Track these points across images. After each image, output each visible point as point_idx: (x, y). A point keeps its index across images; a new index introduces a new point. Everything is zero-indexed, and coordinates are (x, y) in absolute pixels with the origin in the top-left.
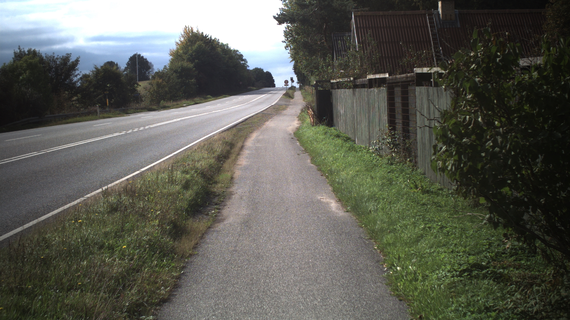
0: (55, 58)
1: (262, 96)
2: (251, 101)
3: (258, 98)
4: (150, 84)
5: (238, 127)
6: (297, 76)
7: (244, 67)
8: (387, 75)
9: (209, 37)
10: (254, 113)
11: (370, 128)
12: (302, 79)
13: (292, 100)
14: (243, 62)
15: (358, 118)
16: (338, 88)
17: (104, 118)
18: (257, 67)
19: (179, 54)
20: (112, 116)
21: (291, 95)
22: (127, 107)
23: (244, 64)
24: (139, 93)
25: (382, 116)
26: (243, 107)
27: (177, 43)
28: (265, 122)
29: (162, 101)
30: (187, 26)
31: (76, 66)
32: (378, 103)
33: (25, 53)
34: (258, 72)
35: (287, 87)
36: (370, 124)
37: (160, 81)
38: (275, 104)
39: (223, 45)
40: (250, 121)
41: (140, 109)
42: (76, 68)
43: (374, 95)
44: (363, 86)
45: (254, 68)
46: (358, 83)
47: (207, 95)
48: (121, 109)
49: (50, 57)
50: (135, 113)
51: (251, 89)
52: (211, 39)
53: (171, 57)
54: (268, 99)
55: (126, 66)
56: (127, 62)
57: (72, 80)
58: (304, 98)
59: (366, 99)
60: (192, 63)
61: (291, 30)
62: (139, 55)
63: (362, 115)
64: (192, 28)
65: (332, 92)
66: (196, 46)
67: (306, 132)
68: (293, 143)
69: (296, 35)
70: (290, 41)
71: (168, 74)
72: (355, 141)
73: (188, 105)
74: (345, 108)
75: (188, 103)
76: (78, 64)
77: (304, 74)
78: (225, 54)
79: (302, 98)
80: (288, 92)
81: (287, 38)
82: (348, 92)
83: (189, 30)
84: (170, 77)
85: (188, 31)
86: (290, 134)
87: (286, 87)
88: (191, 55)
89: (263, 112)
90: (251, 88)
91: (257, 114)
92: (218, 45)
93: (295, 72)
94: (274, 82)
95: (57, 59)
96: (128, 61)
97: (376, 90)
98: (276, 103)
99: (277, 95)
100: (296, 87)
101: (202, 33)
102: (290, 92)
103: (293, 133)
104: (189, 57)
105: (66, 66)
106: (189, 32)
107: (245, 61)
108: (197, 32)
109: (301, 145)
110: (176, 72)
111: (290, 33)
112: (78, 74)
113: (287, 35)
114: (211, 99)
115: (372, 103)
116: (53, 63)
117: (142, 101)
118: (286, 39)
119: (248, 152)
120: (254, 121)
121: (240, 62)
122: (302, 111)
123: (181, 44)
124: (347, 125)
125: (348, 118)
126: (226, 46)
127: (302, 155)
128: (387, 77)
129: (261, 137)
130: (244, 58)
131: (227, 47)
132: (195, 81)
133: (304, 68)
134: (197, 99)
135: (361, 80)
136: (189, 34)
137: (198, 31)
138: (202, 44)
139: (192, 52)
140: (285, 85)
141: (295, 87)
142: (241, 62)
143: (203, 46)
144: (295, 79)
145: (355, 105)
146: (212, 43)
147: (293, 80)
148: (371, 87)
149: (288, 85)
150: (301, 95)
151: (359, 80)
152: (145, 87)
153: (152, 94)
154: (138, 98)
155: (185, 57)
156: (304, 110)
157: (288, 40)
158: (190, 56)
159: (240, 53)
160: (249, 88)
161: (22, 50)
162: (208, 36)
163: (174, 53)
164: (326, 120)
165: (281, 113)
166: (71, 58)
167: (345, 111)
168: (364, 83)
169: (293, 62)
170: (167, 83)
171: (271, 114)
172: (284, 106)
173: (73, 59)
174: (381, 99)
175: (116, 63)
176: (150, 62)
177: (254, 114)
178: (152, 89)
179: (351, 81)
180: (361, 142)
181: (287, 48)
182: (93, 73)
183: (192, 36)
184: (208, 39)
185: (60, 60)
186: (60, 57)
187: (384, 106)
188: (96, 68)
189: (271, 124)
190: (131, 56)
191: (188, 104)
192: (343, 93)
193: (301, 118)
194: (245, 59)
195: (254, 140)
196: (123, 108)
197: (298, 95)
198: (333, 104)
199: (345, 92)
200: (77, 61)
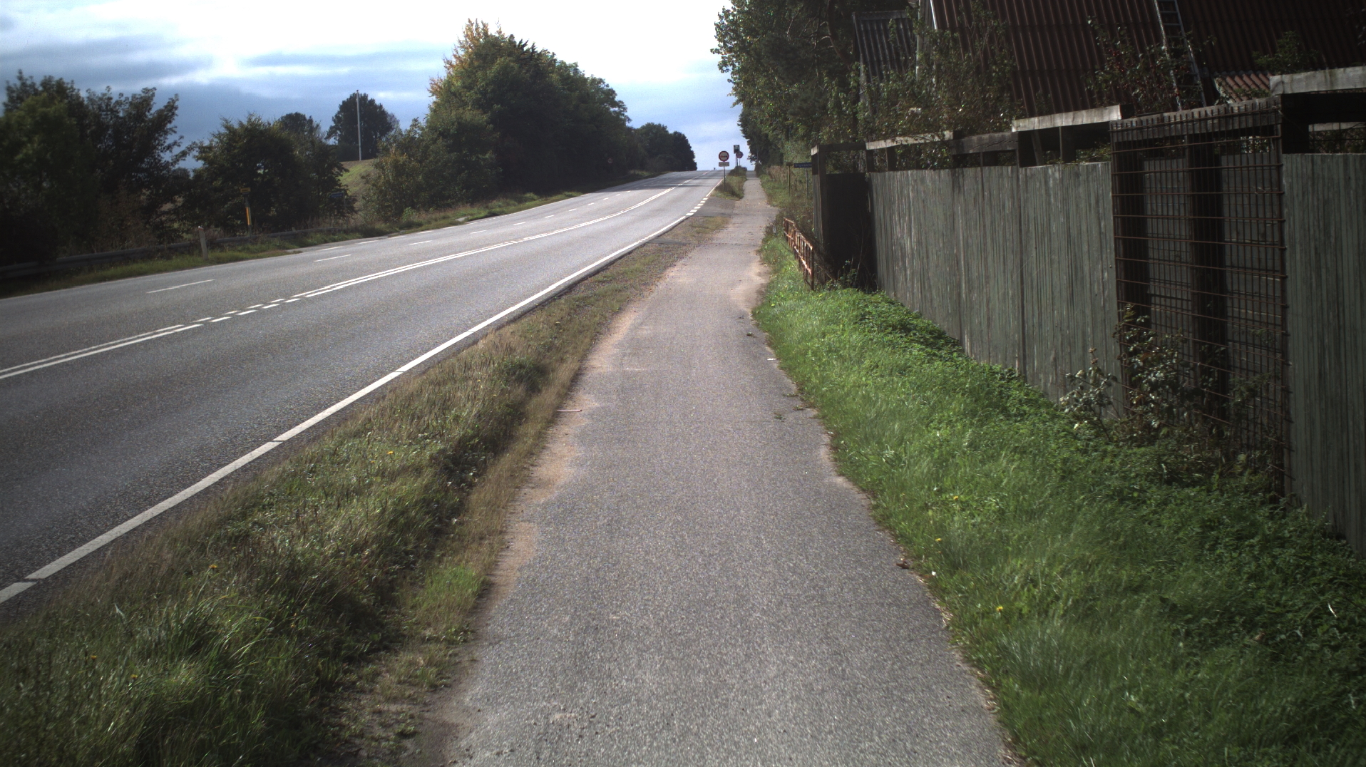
0: (113, 101)
1: (661, 194)
2: (633, 208)
3: (653, 198)
4: (377, 166)
5: (580, 293)
6: (749, 143)
7: (618, 121)
8: (1115, 114)
9: (529, 46)
10: (637, 240)
11: (1028, 308)
12: (763, 149)
13: (738, 203)
14: (616, 109)
15: (974, 268)
16: (893, 168)
17: (219, 261)
18: (650, 122)
19: (453, 89)
20: (247, 255)
21: (736, 189)
22: (306, 227)
23: (619, 113)
24: (345, 191)
25: (1086, 269)
26: (612, 224)
27: (449, 62)
28: (666, 268)
29: (408, 210)
30: (473, 21)
31: (170, 122)
32: (1068, 218)
33: (36, 90)
34: (654, 133)
35: (727, 168)
36: (1027, 292)
37: (403, 158)
38: (695, 215)
39: (564, 67)
40: (622, 269)
41: (339, 231)
42: (169, 126)
43: (1047, 190)
44: (993, 158)
45: (644, 123)
46: (971, 147)
47: (524, 193)
48: (290, 232)
49: (101, 99)
50: (326, 242)
51: (638, 175)
52: (533, 52)
53: (434, 98)
54: (675, 201)
55: (333, 124)
56: (334, 115)
57: (157, 161)
58: (771, 197)
59: (1008, 204)
60: (485, 113)
61: (733, 22)
62: (365, 97)
63: (990, 259)
64: (484, 25)
65: (870, 179)
66: (496, 67)
67: (793, 310)
68: (755, 357)
69: (746, 36)
70: (730, 50)
71: (423, 140)
72: (960, 343)
73: (471, 220)
74: (919, 232)
75: (472, 215)
76: (175, 117)
77: (767, 135)
78: (569, 89)
79: (764, 196)
80: (728, 181)
81: (725, 42)
82: (933, 182)
83: (477, 29)
84: (427, 147)
85: (474, 32)
86: (742, 317)
87: (722, 168)
88: (484, 93)
89: (660, 240)
90: (637, 172)
91: (644, 245)
92: (554, 65)
93: (744, 131)
94: (694, 157)
95: (118, 103)
96: (335, 112)
97: (1054, 172)
98: (699, 211)
99: (701, 189)
100: (748, 169)
101: (512, 36)
102: (734, 180)
103: (749, 311)
104: (479, 96)
105: (143, 121)
106: (479, 34)
107: (620, 107)
108: (497, 35)
109: (782, 368)
110: (444, 134)
111: (733, 31)
112: (175, 143)
113: (723, 36)
114: (533, 203)
115: (1035, 219)
116: (107, 115)
117: (352, 210)
118: (722, 44)
119: (594, 404)
120: (632, 267)
121: (608, 109)
122: (769, 232)
123: (457, 65)
124: (930, 287)
125: (932, 264)
126: (572, 70)
127: (790, 418)
128: (1116, 123)
129: (646, 332)
130: (617, 99)
131: (576, 70)
132: (493, 156)
133: (767, 120)
134: (496, 204)
135: (986, 136)
136: (478, 40)
137: (500, 32)
138: (512, 64)
139: (487, 84)
140: (720, 165)
141: (745, 169)
142: (612, 109)
143: (513, 67)
144: (745, 149)
145: (960, 223)
146: (537, 59)
147: (741, 150)
148: (1028, 161)
149: (728, 164)
150: (761, 190)
151: (975, 138)
152: (364, 174)
153: (381, 191)
154: (342, 204)
155: (470, 96)
156: (774, 231)
157: (725, 46)
158: (481, 93)
159: (607, 86)
160: (632, 172)
161: (29, 82)
162: (525, 45)
163: (441, 88)
164: (855, 267)
165: (712, 239)
166: (155, 99)
167: (919, 243)
168: (997, 148)
169: (740, 107)
170: (420, 162)
171: (684, 245)
172: (719, 220)
173: (158, 104)
174: (1083, 205)
175: (307, 117)
176: (389, 113)
177: (635, 244)
178: (382, 181)
179: (944, 143)
180: (986, 353)
181: (724, 68)
182: (221, 141)
183: (484, 46)
184: (528, 50)
185: (127, 106)
186: (127, 98)
187: (1095, 232)
188: (228, 128)
189: (680, 276)
190: (345, 99)
191: (470, 217)
192: (911, 182)
193: (769, 257)
194: (620, 102)
195: (620, 345)
196: (294, 230)
197: (753, 187)
198: (876, 217)
199: (923, 180)
200: (171, 108)
